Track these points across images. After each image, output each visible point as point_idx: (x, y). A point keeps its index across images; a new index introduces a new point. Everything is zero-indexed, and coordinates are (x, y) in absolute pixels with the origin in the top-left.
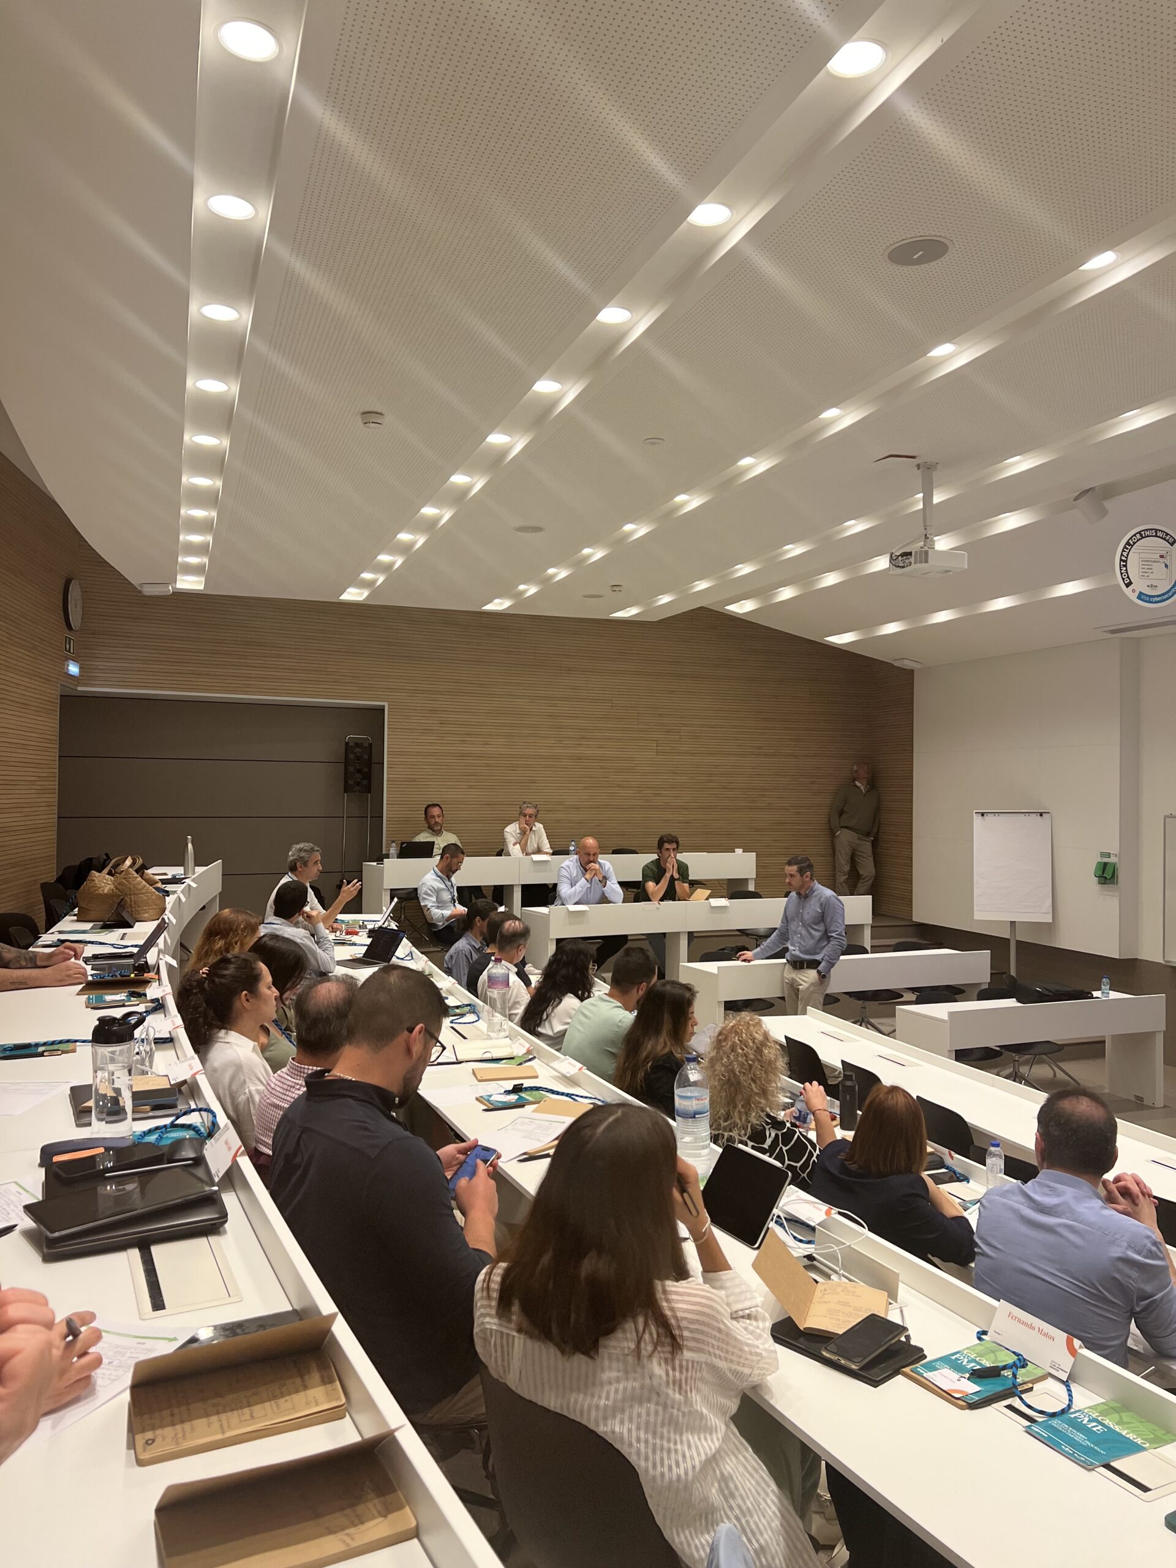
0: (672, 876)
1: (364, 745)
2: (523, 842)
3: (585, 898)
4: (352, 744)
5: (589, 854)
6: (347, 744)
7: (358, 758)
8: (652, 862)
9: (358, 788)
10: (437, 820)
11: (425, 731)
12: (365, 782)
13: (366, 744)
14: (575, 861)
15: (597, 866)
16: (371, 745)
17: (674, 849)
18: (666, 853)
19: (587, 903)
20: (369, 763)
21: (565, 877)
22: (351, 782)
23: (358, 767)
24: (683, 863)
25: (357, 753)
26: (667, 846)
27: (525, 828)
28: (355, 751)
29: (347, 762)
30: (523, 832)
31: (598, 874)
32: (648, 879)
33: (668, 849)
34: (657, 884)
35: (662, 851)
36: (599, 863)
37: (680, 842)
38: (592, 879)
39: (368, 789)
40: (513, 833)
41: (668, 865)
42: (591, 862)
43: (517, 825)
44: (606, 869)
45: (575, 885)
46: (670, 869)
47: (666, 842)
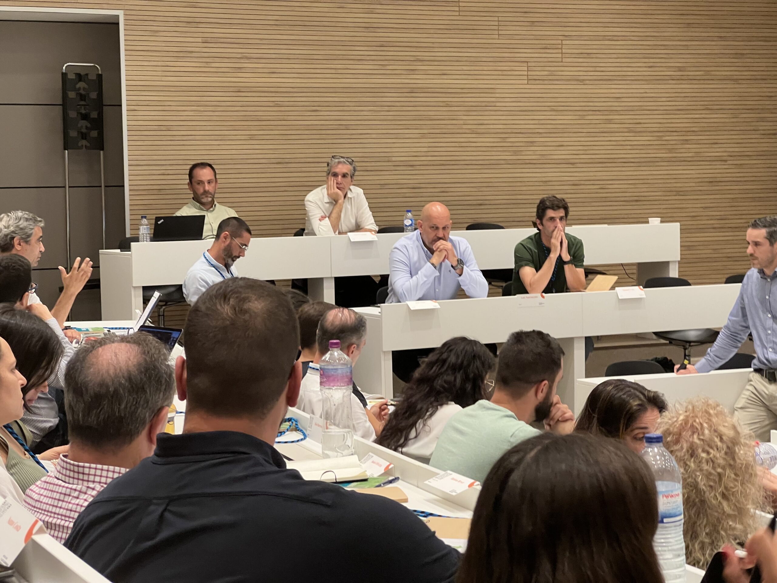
0: (560, 257)
1: (90, 77)
2: (334, 215)
3: (432, 292)
4: (71, 76)
5: (437, 228)
6: (64, 75)
7: (82, 97)
8: (530, 238)
9: (84, 142)
10: (207, 187)
11: (181, 54)
12: (94, 134)
13: (93, 77)
14: (415, 238)
15: (448, 245)
16: (100, 76)
17: (561, 219)
18: (549, 225)
19: (435, 298)
20: (99, 104)
21: (402, 262)
22: (73, 134)
23: (83, 112)
24: (575, 238)
25: (79, 89)
26: (550, 213)
27: (337, 194)
28: (78, 86)
29: (65, 104)
30: (334, 201)
31: (450, 256)
32: (524, 263)
33: (552, 219)
34: (537, 271)
35: (544, 221)
36: (451, 241)
37: (570, 209)
38: (441, 264)
39: (99, 144)
40: (319, 203)
41: (553, 241)
42: (440, 239)
43: (325, 191)
44: (462, 250)
45: (417, 273)
46: (556, 247)
47: (550, 208)
